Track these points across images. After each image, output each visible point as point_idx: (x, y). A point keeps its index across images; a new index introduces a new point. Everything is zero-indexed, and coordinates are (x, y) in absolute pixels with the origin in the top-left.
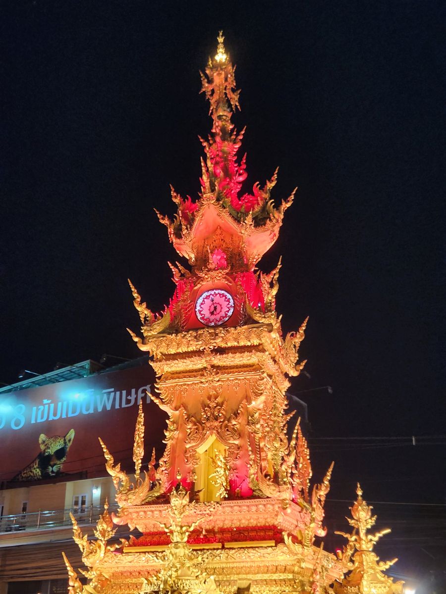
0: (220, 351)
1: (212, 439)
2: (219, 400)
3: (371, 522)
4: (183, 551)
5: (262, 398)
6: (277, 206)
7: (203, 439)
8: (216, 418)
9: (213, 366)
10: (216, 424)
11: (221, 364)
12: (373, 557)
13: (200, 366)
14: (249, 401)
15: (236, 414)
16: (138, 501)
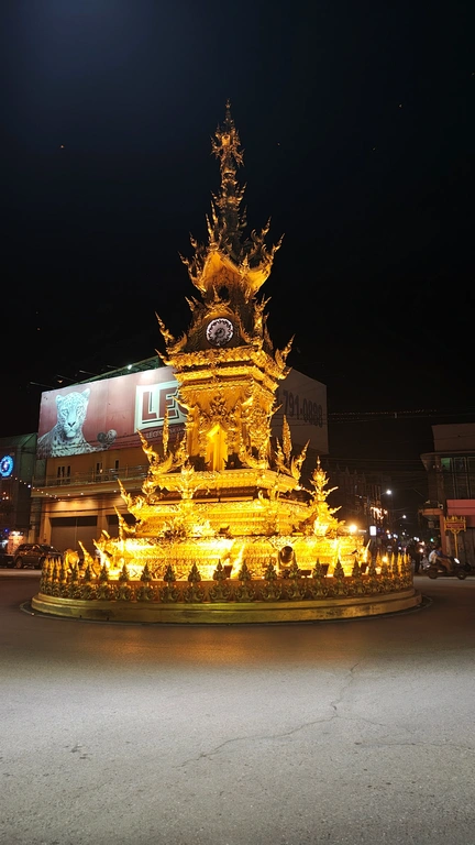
0: (221, 365)
1: (217, 428)
2: (222, 400)
3: (325, 482)
4: (189, 504)
5: (251, 399)
6: (269, 250)
7: (211, 427)
8: (220, 413)
9: (217, 376)
10: (220, 417)
11: (223, 374)
12: (325, 505)
13: (208, 376)
14: (243, 401)
15: (233, 411)
16: (165, 471)
